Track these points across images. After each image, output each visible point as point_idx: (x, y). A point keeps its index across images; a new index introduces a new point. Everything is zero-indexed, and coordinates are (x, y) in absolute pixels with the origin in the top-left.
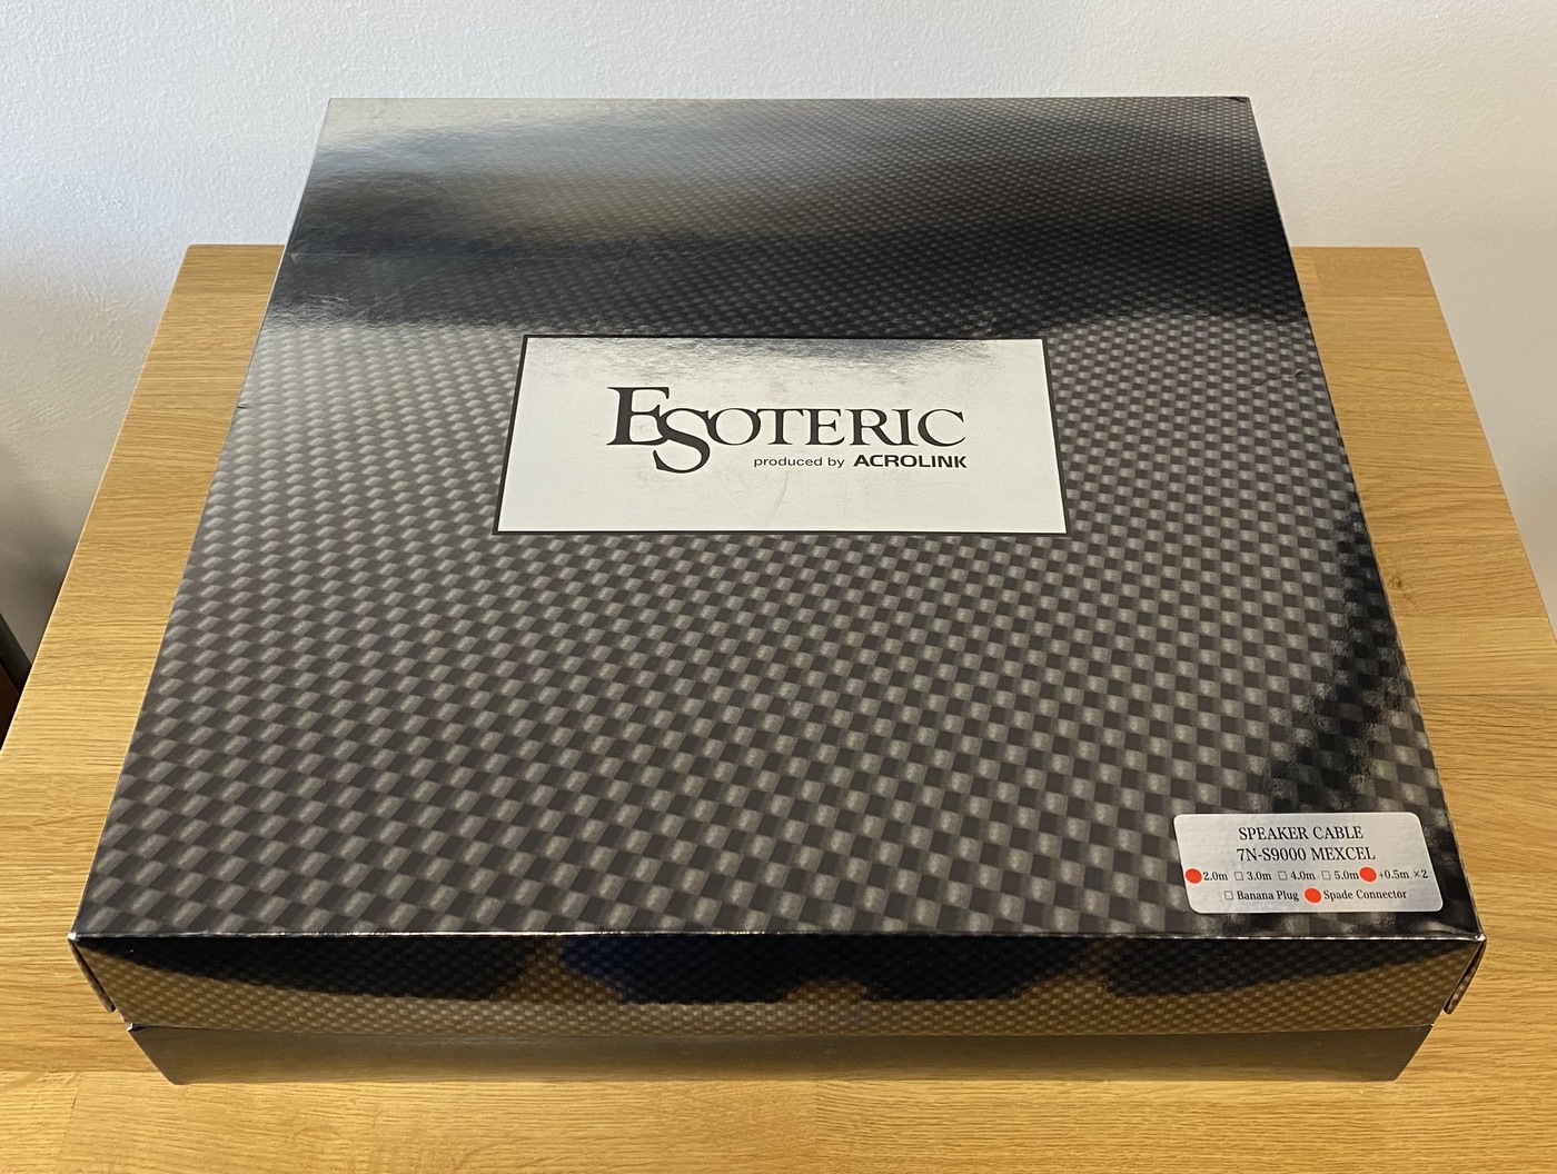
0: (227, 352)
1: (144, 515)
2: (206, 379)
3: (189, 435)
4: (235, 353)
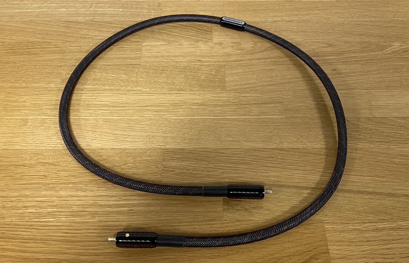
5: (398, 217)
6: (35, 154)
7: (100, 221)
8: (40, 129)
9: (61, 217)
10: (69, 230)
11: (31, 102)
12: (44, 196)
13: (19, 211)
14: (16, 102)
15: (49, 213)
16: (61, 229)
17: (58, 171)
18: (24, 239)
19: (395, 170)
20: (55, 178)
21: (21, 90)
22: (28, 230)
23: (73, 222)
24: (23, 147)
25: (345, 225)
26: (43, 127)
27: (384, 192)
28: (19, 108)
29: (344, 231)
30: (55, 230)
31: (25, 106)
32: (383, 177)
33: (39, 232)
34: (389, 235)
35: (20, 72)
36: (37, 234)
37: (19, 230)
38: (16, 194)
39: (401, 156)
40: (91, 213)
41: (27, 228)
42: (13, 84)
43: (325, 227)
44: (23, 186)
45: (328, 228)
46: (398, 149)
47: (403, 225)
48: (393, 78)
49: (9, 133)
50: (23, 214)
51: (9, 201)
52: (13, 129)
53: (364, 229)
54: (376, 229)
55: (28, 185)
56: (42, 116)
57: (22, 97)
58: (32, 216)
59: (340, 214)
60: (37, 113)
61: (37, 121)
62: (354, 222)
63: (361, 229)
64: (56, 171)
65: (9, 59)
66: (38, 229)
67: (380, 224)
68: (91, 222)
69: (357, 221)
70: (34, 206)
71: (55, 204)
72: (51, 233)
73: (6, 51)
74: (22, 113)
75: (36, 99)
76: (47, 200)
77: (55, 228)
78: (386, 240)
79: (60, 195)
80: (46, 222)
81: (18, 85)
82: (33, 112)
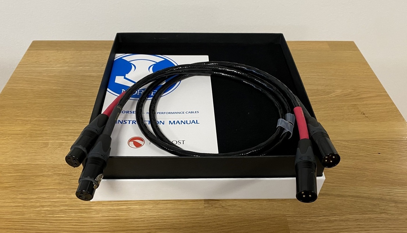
0: (41, 63)
1: (12, 100)
2: (34, 69)
3: (27, 81)
4: (43, 63)
5: (346, 212)
6: (52, 167)
7: (103, 216)
8: (58, 149)
9: (71, 213)
10: (77, 223)
11: (52, 131)
12: (58, 198)
13: (37, 209)
14: (39, 130)
15: (61, 210)
16: (71, 223)
17: (71, 180)
18: (39, 230)
19: (341, 177)
20: (68, 184)
21: (44, 122)
22: (42, 223)
23: (81, 217)
24: (44, 163)
25: (304, 218)
26: (60, 148)
27: (334, 194)
28: (41, 135)
29: (302, 222)
30: (66, 223)
31: (46, 134)
32: (333, 183)
33: (53, 225)
34: (339, 225)
35: (45, 110)
36: (50, 226)
37: (36, 223)
38: (35, 197)
39: (346, 168)
40: (95, 211)
41: (43, 222)
42: (38, 118)
43: (288, 219)
44: (41, 190)
45: (290, 220)
46: (344, 163)
47: (350, 218)
48: (337, 114)
49: (32, 153)
50: (40, 211)
51: (29, 201)
52: (36, 150)
53: (319, 221)
54: (329, 221)
55: (45, 190)
56: (59, 140)
57: (44, 127)
58: (47, 212)
59: (299, 210)
60: (56, 138)
61: (55, 144)
62: (310, 216)
63: (316, 221)
64: (69, 180)
65: (35, 101)
66: (51, 222)
67: (332, 217)
68: (95, 217)
69: (313, 215)
70: (50, 205)
71: (66, 203)
72: (63, 225)
73: (34, 96)
74: (44, 138)
75: (56, 128)
76: (61, 201)
77: (65, 221)
78: (338, 229)
79: (71, 197)
80: (59, 217)
81: (42, 119)
82: (53, 138)
